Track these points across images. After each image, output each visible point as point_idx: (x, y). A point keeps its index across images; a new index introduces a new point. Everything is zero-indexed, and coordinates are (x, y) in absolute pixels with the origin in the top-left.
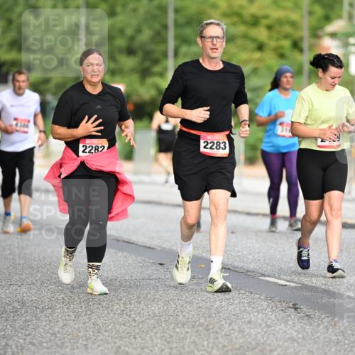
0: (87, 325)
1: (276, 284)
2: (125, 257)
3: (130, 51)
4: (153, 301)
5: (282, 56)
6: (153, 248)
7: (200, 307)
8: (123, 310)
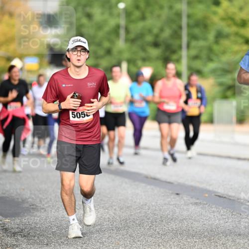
0: (125, 236)
4: (172, 220)
6: (171, 183)
7: (204, 224)
8: (151, 226)
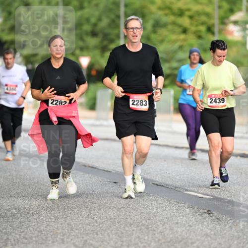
0: (63, 225)
1: (196, 196)
2: (90, 177)
3: (94, 34)
4: (110, 208)
5: (200, 37)
6: (109, 172)
7: (142, 213)
8: (89, 215)
